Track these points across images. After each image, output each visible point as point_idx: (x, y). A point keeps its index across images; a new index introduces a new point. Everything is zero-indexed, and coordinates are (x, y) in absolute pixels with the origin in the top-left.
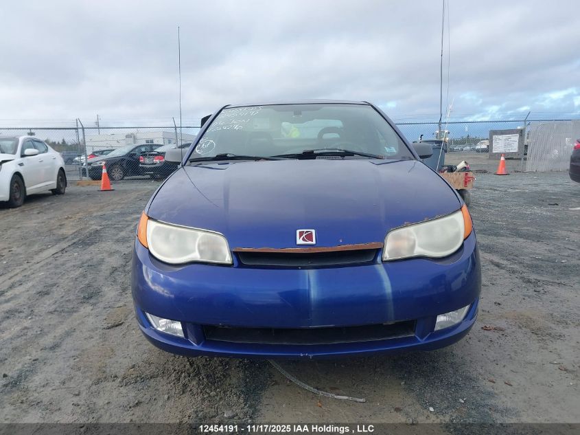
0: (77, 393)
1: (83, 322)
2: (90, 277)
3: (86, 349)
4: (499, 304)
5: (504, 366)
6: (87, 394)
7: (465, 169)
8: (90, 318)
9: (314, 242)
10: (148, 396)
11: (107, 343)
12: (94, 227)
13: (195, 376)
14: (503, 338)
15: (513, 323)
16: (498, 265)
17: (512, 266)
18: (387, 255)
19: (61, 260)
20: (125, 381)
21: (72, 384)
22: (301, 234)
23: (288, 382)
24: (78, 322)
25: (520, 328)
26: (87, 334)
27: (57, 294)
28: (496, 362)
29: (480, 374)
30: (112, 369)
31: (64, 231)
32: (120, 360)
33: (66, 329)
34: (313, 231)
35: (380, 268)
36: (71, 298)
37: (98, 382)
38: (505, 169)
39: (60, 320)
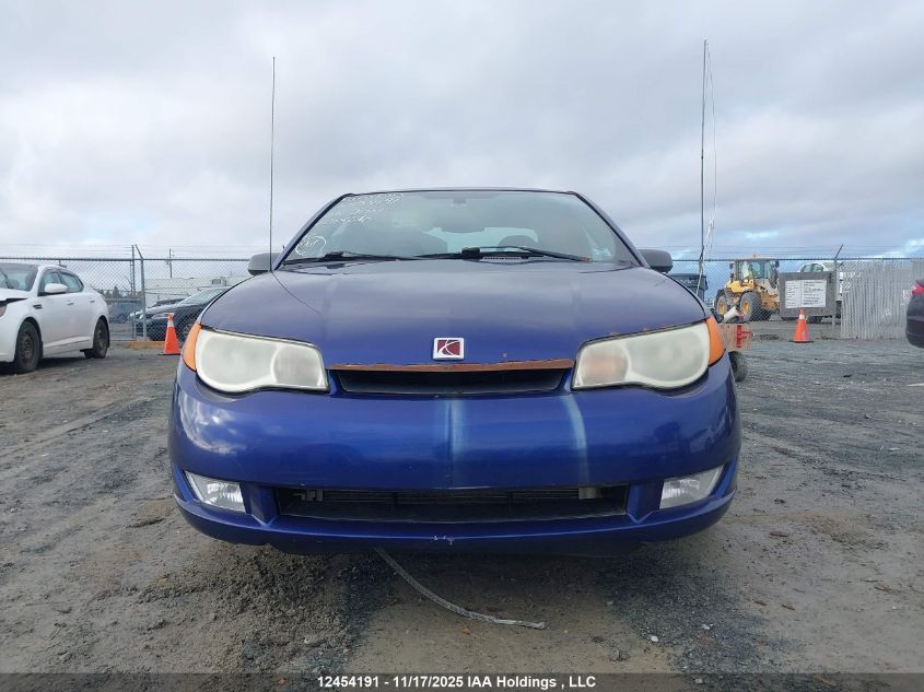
0: (66, 609)
1: (97, 518)
2: (121, 459)
3: (94, 553)
4: (782, 502)
5: (783, 584)
6: (82, 611)
7: (736, 319)
8: (110, 511)
9: (461, 356)
10: (182, 615)
11: (130, 545)
12: (142, 398)
13: (266, 588)
14: (785, 546)
15: (803, 527)
16: (784, 452)
17: (808, 454)
18: (580, 380)
19: (79, 439)
20: (149, 595)
21: (61, 599)
22: (441, 344)
23: (420, 600)
24: (90, 517)
25: (814, 532)
26: (101, 534)
27: (62, 481)
28: (770, 577)
29: (741, 593)
30: (132, 579)
31: (95, 403)
32: (146, 568)
33: (68, 527)
34: (461, 340)
35: (569, 401)
36: (84, 486)
37: (105, 595)
38: (806, 334)
39: (61, 514)
